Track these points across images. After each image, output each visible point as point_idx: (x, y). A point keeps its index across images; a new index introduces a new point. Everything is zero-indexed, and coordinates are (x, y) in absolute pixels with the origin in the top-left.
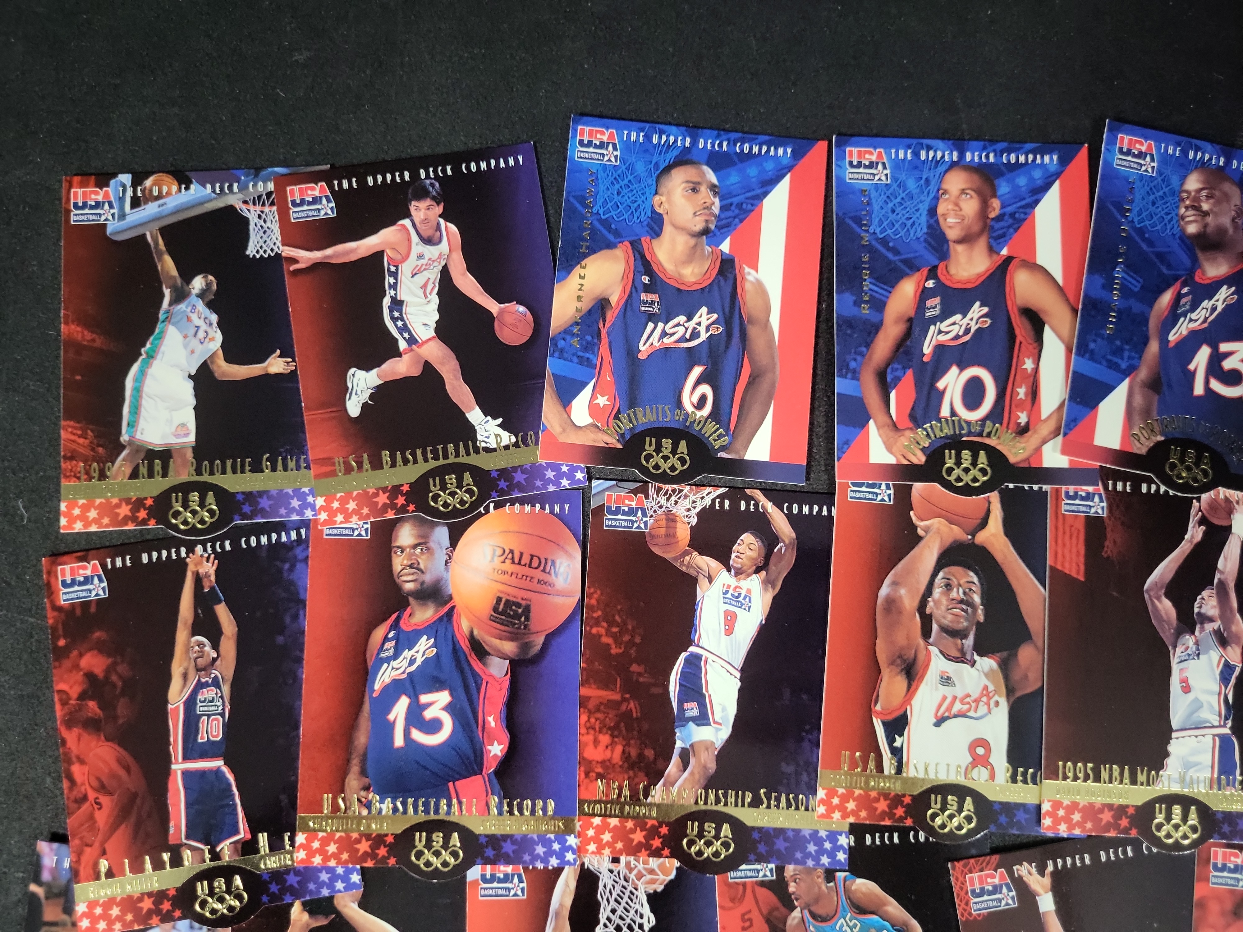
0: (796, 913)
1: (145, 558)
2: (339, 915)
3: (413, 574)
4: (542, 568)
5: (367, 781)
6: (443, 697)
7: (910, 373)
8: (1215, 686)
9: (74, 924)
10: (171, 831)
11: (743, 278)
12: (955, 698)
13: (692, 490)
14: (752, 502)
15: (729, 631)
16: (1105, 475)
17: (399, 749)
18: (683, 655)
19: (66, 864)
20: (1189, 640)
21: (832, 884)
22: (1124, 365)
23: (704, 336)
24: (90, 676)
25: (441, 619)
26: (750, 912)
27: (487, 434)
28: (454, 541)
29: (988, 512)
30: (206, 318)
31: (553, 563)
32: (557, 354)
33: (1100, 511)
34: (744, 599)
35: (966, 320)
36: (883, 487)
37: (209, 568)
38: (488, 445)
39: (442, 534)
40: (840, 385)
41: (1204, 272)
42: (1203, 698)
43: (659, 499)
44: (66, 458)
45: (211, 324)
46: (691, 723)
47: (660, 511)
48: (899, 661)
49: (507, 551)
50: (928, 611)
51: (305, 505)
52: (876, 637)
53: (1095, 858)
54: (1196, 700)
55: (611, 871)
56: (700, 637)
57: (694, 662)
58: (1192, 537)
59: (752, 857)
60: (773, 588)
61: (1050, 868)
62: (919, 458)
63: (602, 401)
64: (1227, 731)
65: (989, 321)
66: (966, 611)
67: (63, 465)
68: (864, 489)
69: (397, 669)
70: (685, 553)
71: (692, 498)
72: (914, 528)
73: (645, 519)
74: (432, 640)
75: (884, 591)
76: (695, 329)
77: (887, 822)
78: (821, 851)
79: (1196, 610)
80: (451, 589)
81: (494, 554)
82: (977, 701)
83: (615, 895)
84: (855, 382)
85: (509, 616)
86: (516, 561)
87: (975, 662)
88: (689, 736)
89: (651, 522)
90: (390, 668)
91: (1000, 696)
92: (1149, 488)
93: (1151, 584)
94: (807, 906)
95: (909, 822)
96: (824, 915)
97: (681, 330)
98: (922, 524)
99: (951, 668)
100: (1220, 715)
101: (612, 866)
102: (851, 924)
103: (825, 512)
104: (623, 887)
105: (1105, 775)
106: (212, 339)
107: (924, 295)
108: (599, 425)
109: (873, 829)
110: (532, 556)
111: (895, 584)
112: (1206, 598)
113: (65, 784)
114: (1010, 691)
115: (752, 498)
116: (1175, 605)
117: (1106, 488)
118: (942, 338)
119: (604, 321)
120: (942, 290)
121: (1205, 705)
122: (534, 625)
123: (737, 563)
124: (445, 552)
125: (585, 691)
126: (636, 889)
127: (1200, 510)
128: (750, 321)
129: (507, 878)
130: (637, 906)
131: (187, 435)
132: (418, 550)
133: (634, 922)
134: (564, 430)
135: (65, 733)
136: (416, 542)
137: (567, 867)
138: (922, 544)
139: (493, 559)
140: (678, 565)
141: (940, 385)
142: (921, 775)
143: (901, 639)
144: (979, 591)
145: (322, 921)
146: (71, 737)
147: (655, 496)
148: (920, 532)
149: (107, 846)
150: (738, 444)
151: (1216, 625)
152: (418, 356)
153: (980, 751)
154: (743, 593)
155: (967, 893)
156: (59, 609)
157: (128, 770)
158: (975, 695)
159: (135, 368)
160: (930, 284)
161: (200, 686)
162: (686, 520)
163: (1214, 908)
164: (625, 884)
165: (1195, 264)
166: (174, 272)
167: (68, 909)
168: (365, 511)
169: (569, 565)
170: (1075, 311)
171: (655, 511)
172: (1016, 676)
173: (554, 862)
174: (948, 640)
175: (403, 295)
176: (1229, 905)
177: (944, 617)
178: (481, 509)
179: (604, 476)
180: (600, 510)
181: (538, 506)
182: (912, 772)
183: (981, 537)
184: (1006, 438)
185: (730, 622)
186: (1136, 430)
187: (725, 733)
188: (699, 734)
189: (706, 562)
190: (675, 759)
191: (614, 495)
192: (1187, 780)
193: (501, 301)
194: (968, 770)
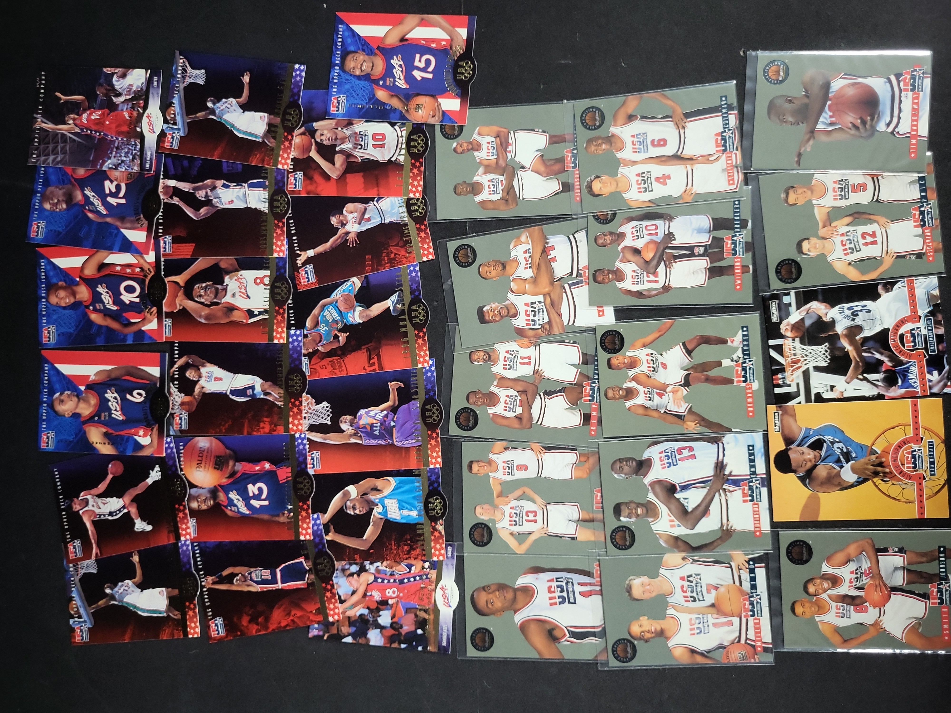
0: (319, 348)
1: (208, 604)
2: (329, 522)
3: (207, 501)
5: (281, 514)
6: (250, 487)
7: (124, 314)
8: (230, 191)
9: (338, 621)
10: (303, 587)
11: (94, 380)
12: (240, 292)
13: (172, 396)
15: (221, 379)
16: (157, 238)
17: (269, 502)
18: (231, 397)
19: (316, 626)
20: (215, 201)
22: (116, 231)
23: (116, 395)
24: (250, 622)
25: (223, 490)
26: (320, 366)
27: (156, 476)
28: (195, 486)
29: (173, 282)
30: (120, 587)
31: (201, 448)
32: (125, 451)
33: (170, 238)
34: (209, 374)
35: (104, 293)
36: (166, 323)
37: (210, 579)
38: (160, 475)
39: (193, 491)
40: (130, 341)
41: (80, 201)
42: (235, 195)
43: (175, 409)
44: (173, 637)
45: (123, 585)
46: (255, 392)
47: (180, 408)
48: (228, 314)
49: (198, 466)
50: (209, 303)
51: (185, 544)
52: (220, 323)
53: (294, 235)
54: (236, 198)
55: (308, 419)
56: (224, 391)
57: (233, 392)
58: (177, 201)
59: (300, 366)
60: (205, 363)
61: (298, 252)
62: (154, 309)
63: (141, 433)
64: (246, 185)
65: (104, 284)
66: (209, 289)
67: (176, 637)
68: (167, 330)
69: (241, 505)
71: (174, 396)
72: (180, 310)
73: (183, 414)
74: (230, 492)
75: (203, 321)
76: (113, 398)
77: (286, 316)
78: (297, 340)
79: (204, 199)
80: (212, 486)
82: (241, 283)
83: (317, 418)
85: (220, 464)
86: (201, 462)
87: (226, 284)
88: (259, 392)
89: (184, 411)
90: (241, 508)
92: (161, 219)
93: (195, 217)
94: (317, 344)
95: (285, 307)
96: (320, 337)
97: (114, 404)
98: (178, 307)
99: (229, 294)
100: (241, 188)
102: (322, 327)
103: (177, 345)
104: (314, 414)
105: (264, 232)
106: (128, 584)
107: (95, 310)
108: (150, 433)
109: (289, 321)
110: (199, 456)
111: (200, 317)
112: (199, 195)
113: (288, 628)
114: (237, 270)
115: (173, 373)
116: (202, 207)
117: (161, 236)
118: (111, 302)
119: (113, 433)
120: (93, 304)
121: (237, 194)
122: (222, 454)
123: (197, 378)
124: (199, 490)
125: (245, 433)
126: (314, 409)
127: (167, 199)
128: (109, 377)
129: (313, 459)
130: (320, 409)
131: (163, 591)
132: (199, 500)
133: (326, 410)
134: (153, 447)
135: (270, 630)
136: (196, 501)
137: (307, 436)
138: (185, 307)
140: (199, 400)
141: (128, 302)
142: (268, 303)
143: (220, 314)
144: (201, 284)
145: (332, 528)
146: (272, 626)
148: (181, 308)
149: (309, 610)
150: (154, 379)
151: (209, 191)
152: (129, 504)
153: (258, 281)
154: (207, 374)
155: (308, 284)
156: (227, 635)
157: (282, 605)
158: (238, 284)
159: (140, 613)
160: (91, 308)
161: (251, 580)
162: (183, 398)
163: (310, 188)
165: (77, 204)
166: (104, 600)
167: (333, 624)
168: (186, 521)
169: (201, 442)
170: (97, 251)
171: (180, 410)
172: (231, 268)
173: (305, 441)
174: (219, 295)
175: (108, 512)
176: (308, 182)
177: (211, 297)
178: (183, 476)
179: (168, 430)
180: (181, 431)
181: (181, 455)
182: (267, 307)
183: (182, 284)
184: (146, 276)
185: (217, 379)
186: (139, 225)
187: (257, 379)
188: (258, 389)
189: (197, 390)
190: (267, 398)
191: (175, 426)
192: (264, 200)
193: (108, 474)
194: (265, 285)
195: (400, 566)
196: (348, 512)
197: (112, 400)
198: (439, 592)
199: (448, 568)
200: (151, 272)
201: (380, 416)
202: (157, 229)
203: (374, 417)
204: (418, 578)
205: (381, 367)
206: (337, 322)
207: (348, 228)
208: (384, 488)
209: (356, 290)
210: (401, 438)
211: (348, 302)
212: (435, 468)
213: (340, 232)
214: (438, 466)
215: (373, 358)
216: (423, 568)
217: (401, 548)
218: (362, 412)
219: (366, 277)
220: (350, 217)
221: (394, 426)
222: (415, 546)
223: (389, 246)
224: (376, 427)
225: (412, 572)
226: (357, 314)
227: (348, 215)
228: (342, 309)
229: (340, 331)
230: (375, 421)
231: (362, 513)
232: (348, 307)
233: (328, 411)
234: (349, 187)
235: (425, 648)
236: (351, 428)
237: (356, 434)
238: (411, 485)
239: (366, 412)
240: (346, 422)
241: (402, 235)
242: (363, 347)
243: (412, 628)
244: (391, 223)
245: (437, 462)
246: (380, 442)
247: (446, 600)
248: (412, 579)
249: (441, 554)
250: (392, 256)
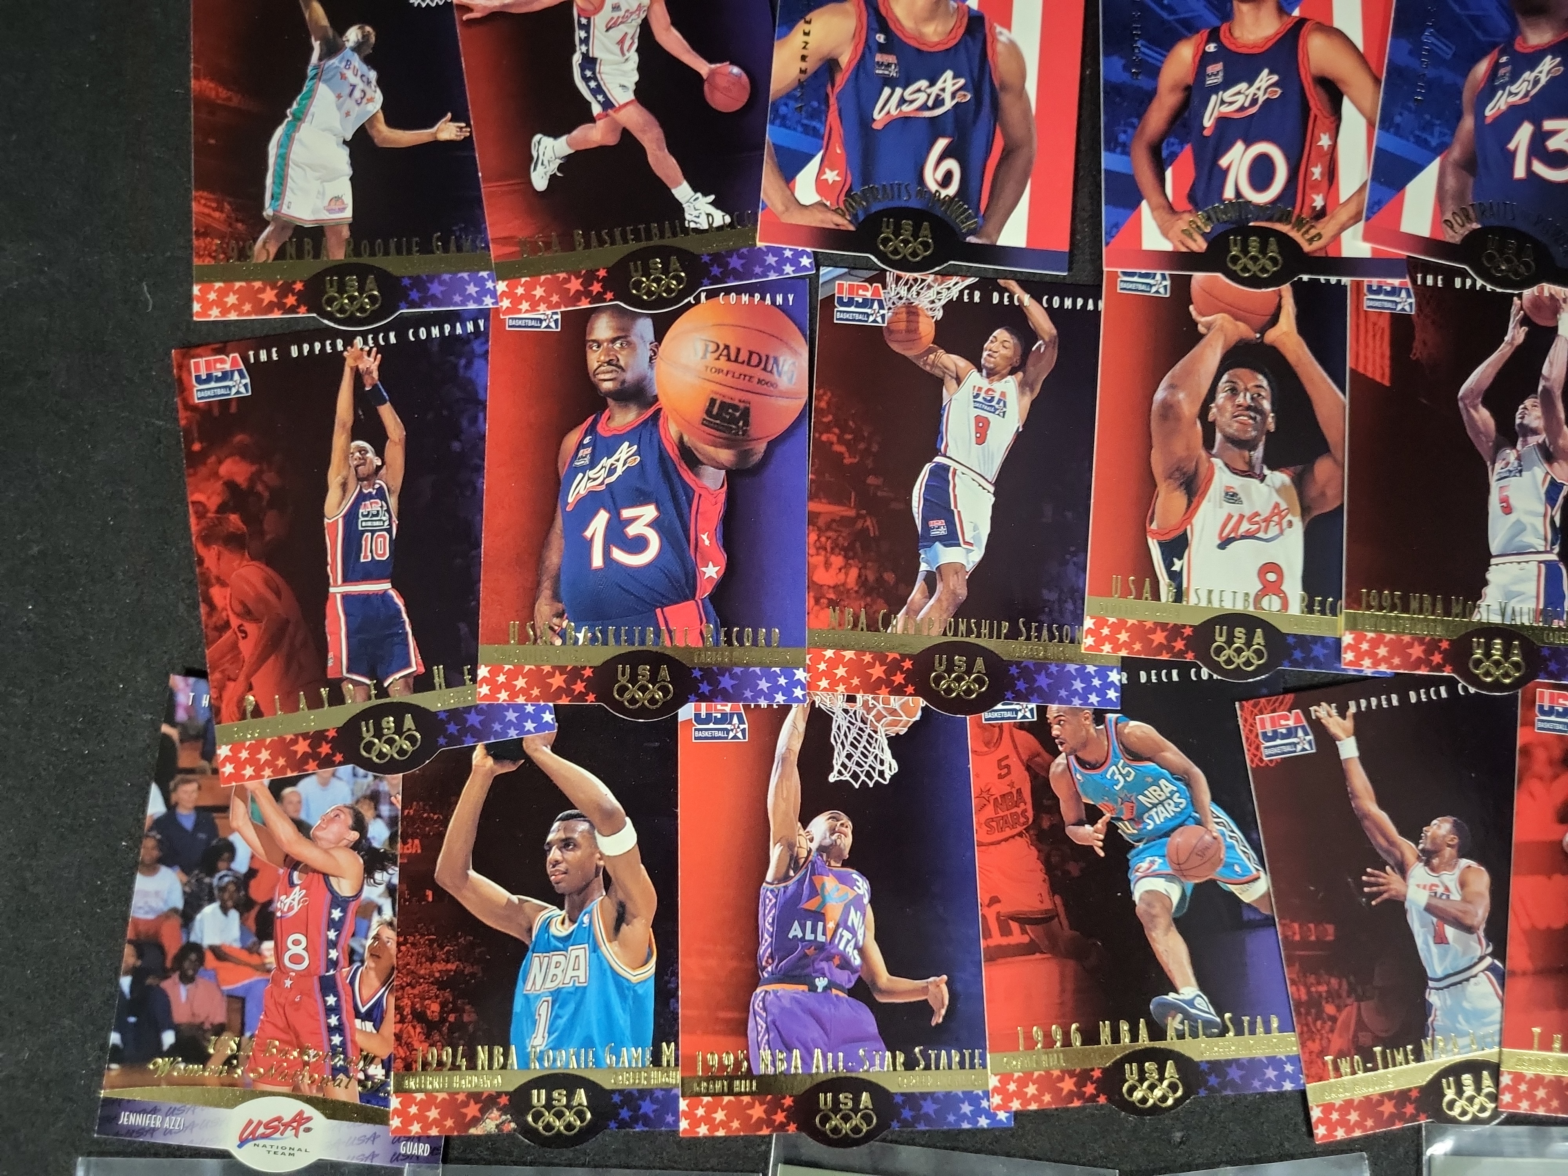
0: (1061, 759)
1: (294, 351)
2: (529, 759)
3: (612, 372)
4: (762, 365)
5: (560, 606)
6: (649, 512)
7: (1188, 148)
8: (1540, 506)
9: (215, 771)
10: (330, 663)
11: (995, 39)
12: (1242, 517)
13: (935, 281)
14: (1006, 295)
15: (981, 439)
16: (1412, 267)
17: (598, 570)
18: (928, 467)
19: (205, 702)
20: (1511, 455)
21: (1102, 727)
22: (1434, 142)
23: (949, 104)
24: (231, 485)
25: (645, 423)
26: (1007, 757)
27: (696, 213)
28: (659, 335)
29: (1279, 308)
30: (362, 76)
31: (776, 361)
32: (778, 122)
33: (1407, 308)
34: (998, 403)
35: (1253, 90)
36: (1158, 277)
37: (371, 364)
38: (698, 226)
39: (645, 327)
40: (1107, 160)
41: (1525, 40)
42: (1526, 519)
43: (898, 289)
44: (198, 235)
45: (369, 83)
46: (938, 545)
47: (900, 303)
48: (1177, 475)
49: (722, 347)
50: (1211, 418)
51: (484, 292)
52: (1151, 448)
53: (1404, 698)
54: (1518, 522)
55: (846, 711)
56: (947, 446)
57: (941, 475)
58: (1513, 338)
59: (1009, 695)
60: (1032, 390)
61: (1353, 709)
62: (1200, 245)
63: (831, 176)
64: (1553, 557)
65: (1279, 91)
66: (1254, 419)
67: (195, 243)
68: (1136, 279)
69: (595, 479)
70: (930, 351)
71: (936, 288)
72: (1196, 324)
73: (882, 312)
74: (635, 447)
75: (1160, 394)
76: (938, 96)
77: (1165, 657)
78: (1089, 689)
79: (1518, 421)
80: (656, 390)
81: (706, 350)
82: (1267, 520)
83: (850, 739)
84: (1125, 158)
85: (723, 420)
86: (733, 357)
87: (1265, 476)
88: (936, 557)
89: (889, 315)
90: (586, 478)
91: (1294, 515)
92: (1464, 283)
93: (1467, 390)
94: (1073, 752)
95: (1190, 657)
96: (1093, 762)
97: (922, 97)
98: (1203, 319)
99: (1237, 482)
100: (1546, 539)
101: (846, 706)
102: (1124, 772)
103: (1090, 307)
104: (861, 729)
105: (1414, 605)
106: (371, 100)
107: (1204, 60)
108: (828, 204)
109: (1148, 665)
110: (751, 353)
111: (1172, 387)
112: (1529, 407)
113: (203, 609)
114: (1305, 510)
115: (1006, 290)
116: (1494, 416)
117: (1414, 281)
118: (1225, 109)
119: (833, 86)
120: (1224, 54)
121: (1529, 527)
122: (753, 431)
123: (989, 362)
124: (649, 347)
125: (814, 506)
126: (876, 732)
127: (1521, 308)
128: (1003, 87)
129: (725, 718)
130: (877, 751)
131: (342, 210)
132: (618, 345)
133: (874, 769)
134: (787, 209)
135: (201, 550)
136: (615, 335)
137: (794, 705)
138: (1203, 342)
139: (704, 357)
140: (921, 364)
141: (1224, 162)
142: (1204, 603)
143: (1179, 448)
144: (1269, 397)
145: (509, 768)
146: (210, 556)
147: (894, 286)
148: (1201, 329)
149: (253, 680)
150: (990, 227)
151: (1540, 438)
152: (615, 122)
153: (1271, 577)
154: (997, 397)
155: (1257, 735)
156: (195, 408)
157: (278, 594)
158: (1265, 514)
159: (279, 132)
160: (1211, 48)
161: (362, 498)
162: (930, 313)
163: (1540, 755)
164: (862, 726)
165: (1515, 31)
166: (325, 22)
167: (209, 754)
168: (555, 298)
169: (794, 363)
170: (1377, 81)
171: (894, 303)
172: (1313, 492)
173: (780, 698)
174: (1235, 451)
175: (596, 52)
176: (1557, 753)
177: (1230, 426)
178: (691, 299)
179: (834, 263)
180: (829, 301)
181: (757, 296)
182: (1193, 600)
183: (1271, 336)
184: (1299, 224)
185: (982, 429)
186: (1448, 216)
187: (977, 555)
188: (947, 555)
189: (953, 361)
190: (920, 584)
191: (846, 284)
192: (1509, 611)
193: (711, 61)
194: (1258, 598)
195: (376, 983)
196: (556, 825)
197: (935, 90)
198: (289, 1108)
199: (363, 1140)
200: (1311, 241)
201: (845, 944)
202: (1436, 270)
203: (842, 923)
204: (337, 1040)
205: (996, 954)
206: (1136, 820)
207: (1418, 872)
208: (623, 945)
209: (1233, 888)
210: (775, 1011)
211: (1196, 860)
212: (676, 1112)
213: (1408, 848)
214: (684, 1124)
215: (1024, 932)
216: (369, 1060)
217: (434, 990)
218: (863, 887)
219: (1269, 922)
220: (1450, 878)
221: (813, 988)
222: (437, 1037)
223: (1359, 999)
224: (814, 931)
225: (358, 1022)
226: (1160, 885)
227: (1457, 872)
228: (1177, 838)
229: (1112, 829)
230: (831, 925)
231: (550, 869)
232: (1183, 859)
233: (869, 775)
234: (1540, 880)
235: (116, 1055)
236: (814, 846)
237: (794, 862)
238: (628, 1032)
239: (860, 897)
240: (833, 831)
241: (1393, 1043)
242: (1058, 899)
243: (180, 1015)
244: (1425, 1009)
245: (695, 1123)
246: (766, 940)
247: (261, 1130)
248: (333, 1021)
249: (407, 1120)
250: (1330, 1009)
